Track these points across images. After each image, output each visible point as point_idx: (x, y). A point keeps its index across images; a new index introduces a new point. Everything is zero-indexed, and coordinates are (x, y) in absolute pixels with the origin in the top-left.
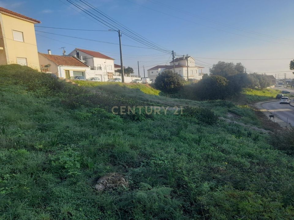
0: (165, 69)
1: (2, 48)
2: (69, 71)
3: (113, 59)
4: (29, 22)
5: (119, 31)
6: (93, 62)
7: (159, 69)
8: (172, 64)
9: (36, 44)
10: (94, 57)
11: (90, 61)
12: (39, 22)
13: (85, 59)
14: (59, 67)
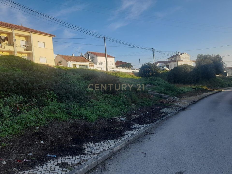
0: (164, 64)
1: (31, 52)
2: (75, 65)
3: (114, 58)
4: (49, 36)
5: (104, 37)
6: (97, 59)
7: (158, 64)
8: (170, 60)
9: (53, 49)
10: (97, 56)
11: (95, 59)
12: (55, 36)
13: (92, 58)
14: (68, 63)
